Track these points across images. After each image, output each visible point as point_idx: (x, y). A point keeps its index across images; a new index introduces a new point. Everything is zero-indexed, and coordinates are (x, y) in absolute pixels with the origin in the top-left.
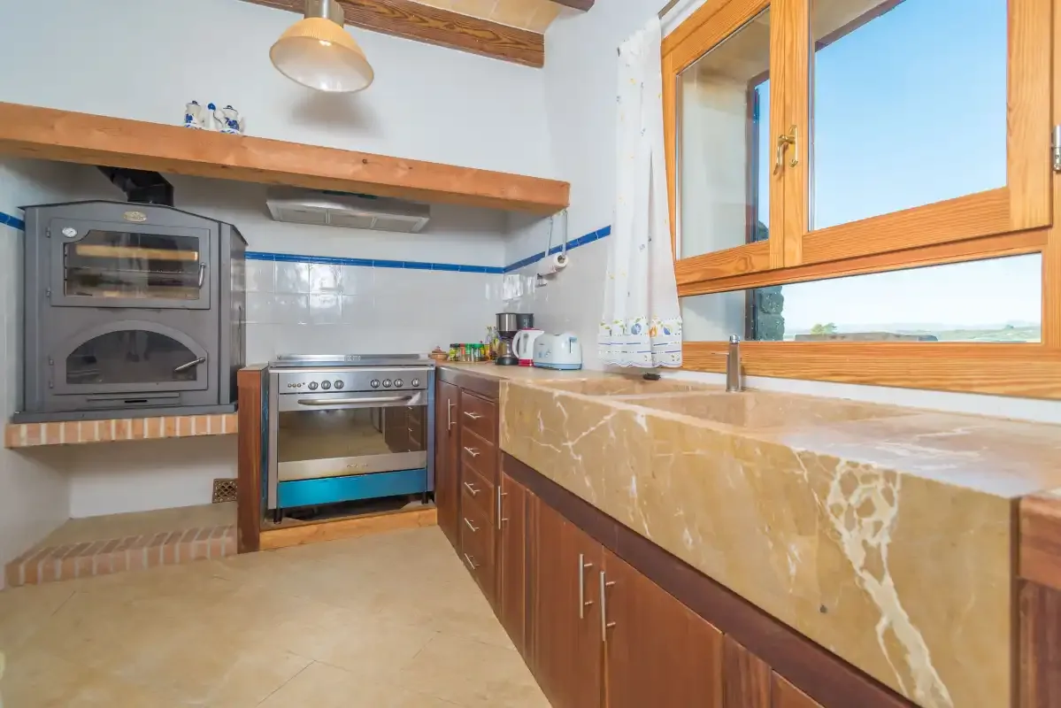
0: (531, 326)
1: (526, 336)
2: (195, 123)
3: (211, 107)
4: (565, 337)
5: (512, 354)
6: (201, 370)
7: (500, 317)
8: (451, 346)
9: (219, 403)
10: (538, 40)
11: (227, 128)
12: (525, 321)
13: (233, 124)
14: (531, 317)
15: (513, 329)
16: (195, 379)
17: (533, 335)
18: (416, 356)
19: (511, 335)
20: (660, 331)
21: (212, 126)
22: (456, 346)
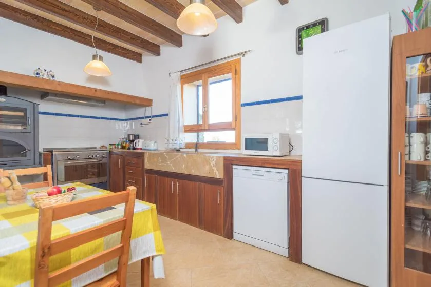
0: (138, 138)
1: (139, 141)
2: (41, 76)
3: (45, 70)
4: (153, 142)
5: (133, 146)
6: (27, 153)
7: (129, 135)
8: (110, 144)
9: (34, 164)
10: (140, 55)
11: (51, 78)
12: (137, 137)
13: (53, 77)
14: (138, 135)
15: (133, 139)
16: (26, 156)
17: (141, 141)
18: (95, 148)
19: (133, 141)
20: (181, 141)
21: (45, 77)
22: (111, 144)
